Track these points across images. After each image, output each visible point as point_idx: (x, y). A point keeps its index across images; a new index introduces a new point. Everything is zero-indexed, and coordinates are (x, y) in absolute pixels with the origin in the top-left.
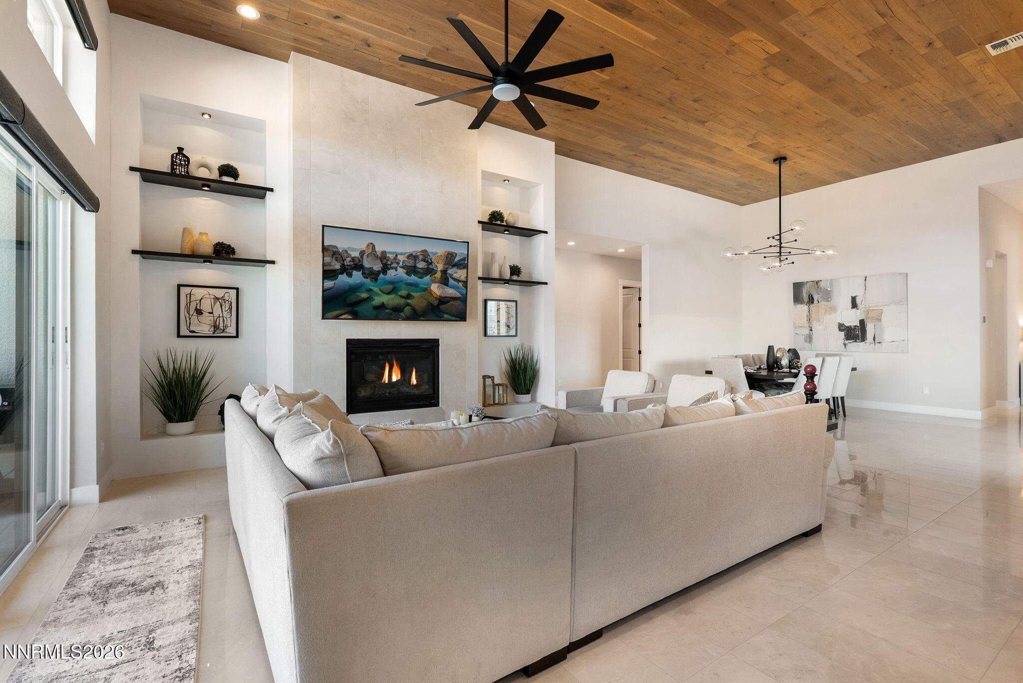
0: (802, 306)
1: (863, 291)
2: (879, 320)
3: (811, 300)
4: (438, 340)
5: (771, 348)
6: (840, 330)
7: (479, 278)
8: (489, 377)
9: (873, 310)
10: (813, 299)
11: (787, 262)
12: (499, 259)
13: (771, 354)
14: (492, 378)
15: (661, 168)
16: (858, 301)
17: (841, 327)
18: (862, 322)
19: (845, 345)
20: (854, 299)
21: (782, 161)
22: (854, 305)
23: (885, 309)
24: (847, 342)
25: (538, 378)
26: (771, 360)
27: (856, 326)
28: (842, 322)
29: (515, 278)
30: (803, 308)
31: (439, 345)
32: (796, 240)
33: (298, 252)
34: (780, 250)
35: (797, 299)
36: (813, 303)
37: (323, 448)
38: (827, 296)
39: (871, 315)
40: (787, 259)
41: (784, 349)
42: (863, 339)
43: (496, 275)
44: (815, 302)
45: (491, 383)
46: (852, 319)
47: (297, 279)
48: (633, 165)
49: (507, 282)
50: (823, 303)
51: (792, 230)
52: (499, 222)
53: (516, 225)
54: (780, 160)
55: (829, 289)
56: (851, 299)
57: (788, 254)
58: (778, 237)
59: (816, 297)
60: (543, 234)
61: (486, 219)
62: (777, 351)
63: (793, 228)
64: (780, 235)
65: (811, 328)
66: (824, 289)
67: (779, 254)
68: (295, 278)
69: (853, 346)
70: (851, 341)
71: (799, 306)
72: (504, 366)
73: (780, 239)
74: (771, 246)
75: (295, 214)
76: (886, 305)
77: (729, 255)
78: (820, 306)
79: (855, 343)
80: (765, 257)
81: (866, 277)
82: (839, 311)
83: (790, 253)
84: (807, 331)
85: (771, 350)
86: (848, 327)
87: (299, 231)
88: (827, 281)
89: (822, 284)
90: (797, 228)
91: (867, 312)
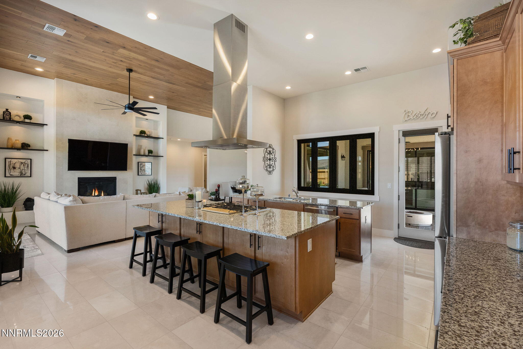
4: (116, 177)
7: (134, 155)
8: (139, 190)
12: (143, 147)
14: (140, 190)
25: (160, 190)
29: (150, 154)
31: (116, 179)
33: (58, 148)
37: (71, 199)
43: (142, 153)
45: (140, 192)
47: (57, 157)
48: (201, 114)
49: (146, 156)
52: (143, 135)
53: (150, 136)
60: (162, 139)
61: (138, 134)
68: (57, 156)
72: (146, 186)
75: (57, 134)
87: (58, 140)
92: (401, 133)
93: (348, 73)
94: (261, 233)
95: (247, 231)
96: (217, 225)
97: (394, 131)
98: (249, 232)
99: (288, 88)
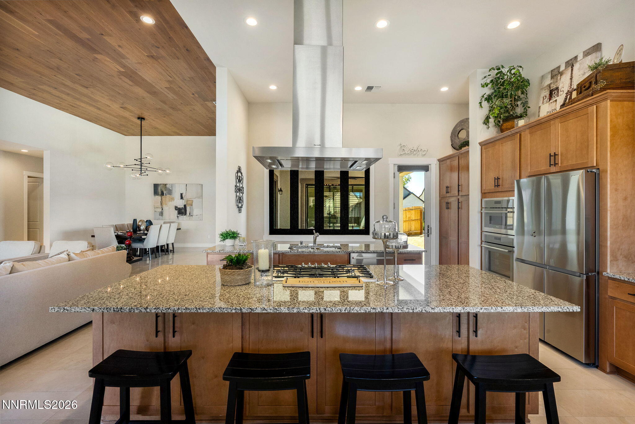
0: (158, 197)
1: (185, 191)
2: (192, 205)
3: (162, 194)
5: (135, 220)
6: (176, 210)
9: (189, 200)
10: (163, 193)
11: (144, 174)
13: (135, 223)
15: (59, 102)
16: (183, 195)
17: (176, 208)
18: (185, 206)
19: (178, 217)
20: (181, 194)
21: (142, 119)
22: (182, 198)
23: (194, 200)
24: (179, 215)
26: (135, 227)
27: (182, 208)
28: (176, 206)
30: (158, 198)
32: (149, 163)
34: (141, 167)
35: (156, 193)
36: (163, 195)
38: (170, 192)
39: (189, 202)
40: (145, 172)
41: (143, 220)
42: (185, 214)
44: (165, 195)
46: (180, 204)
50: (168, 196)
51: (146, 158)
54: (141, 119)
55: (171, 189)
56: (180, 195)
57: (146, 170)
58: (140, 160)
59: (165, 192)
62: (139, 222)
63: (147, 157)
64: (141, 159)
65: (162, 208)
66: (169, 188)
67: (140, 169)
69: (181, 217)
70: (180, 215)
71: (157, 197)
73: (141, 162)
74: (135, 165)
76: (194, 198)
77: (109, 166)
78: (167, 198)
79: (182, 216)
80: (132, 170)
81: (186, 185)
82: (175, 200)
83: (147, 169)
84: (160, 210)
85: (135, 221)
86: (179, 208)
88: (170, 184)
89: (168, 186)
90: (149, 157)
91: (187, 201)
92: (396, 168)
93: (358, 88)
94: (533, 310)
95: (503, 311)
96: (424, 311)
97: (389, 164)
98: (507, 311)
99: (273, 87)
